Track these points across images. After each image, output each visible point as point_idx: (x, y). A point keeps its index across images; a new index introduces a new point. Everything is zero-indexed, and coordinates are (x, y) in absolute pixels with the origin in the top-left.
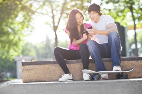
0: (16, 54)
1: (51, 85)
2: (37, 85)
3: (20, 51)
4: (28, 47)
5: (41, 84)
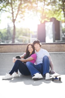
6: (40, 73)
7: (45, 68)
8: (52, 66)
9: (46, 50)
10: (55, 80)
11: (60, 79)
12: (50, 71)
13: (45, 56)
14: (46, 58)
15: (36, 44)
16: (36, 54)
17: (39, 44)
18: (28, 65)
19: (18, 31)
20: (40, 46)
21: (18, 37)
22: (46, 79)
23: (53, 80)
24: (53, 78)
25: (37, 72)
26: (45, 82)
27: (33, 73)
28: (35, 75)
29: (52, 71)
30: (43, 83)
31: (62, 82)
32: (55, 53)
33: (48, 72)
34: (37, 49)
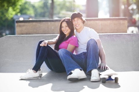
0: (14, 13)
1: (35, 37)
2: (26, 37)
3: (18, 10)
4: (27, 6)
5: (28, 36)
6: (81, 70)
7: (90, 61)
8: (103, 57)
9: (93, 30)
10: (107, 81)
11: (116, 79)
12: (100, 65)
13: (91, 40)
14: (92, 43)
15: (76, 19)
16: (76, 37)
17: (82, 19)
18: (62, 55)
19: (59, 5)
20: (84, 22)
21: (59, 13)
22: (91, 80)
23: (104, 81)
24: (104, 78)
25: (77, 68)
26: (89, 87)
27: (70, 69)
28: (72, 72)
29: (103, 65)
30: (86, 87)
31: (119, 86)
32: (109, 35)
33: (95, 68)
34: (77, 28)
